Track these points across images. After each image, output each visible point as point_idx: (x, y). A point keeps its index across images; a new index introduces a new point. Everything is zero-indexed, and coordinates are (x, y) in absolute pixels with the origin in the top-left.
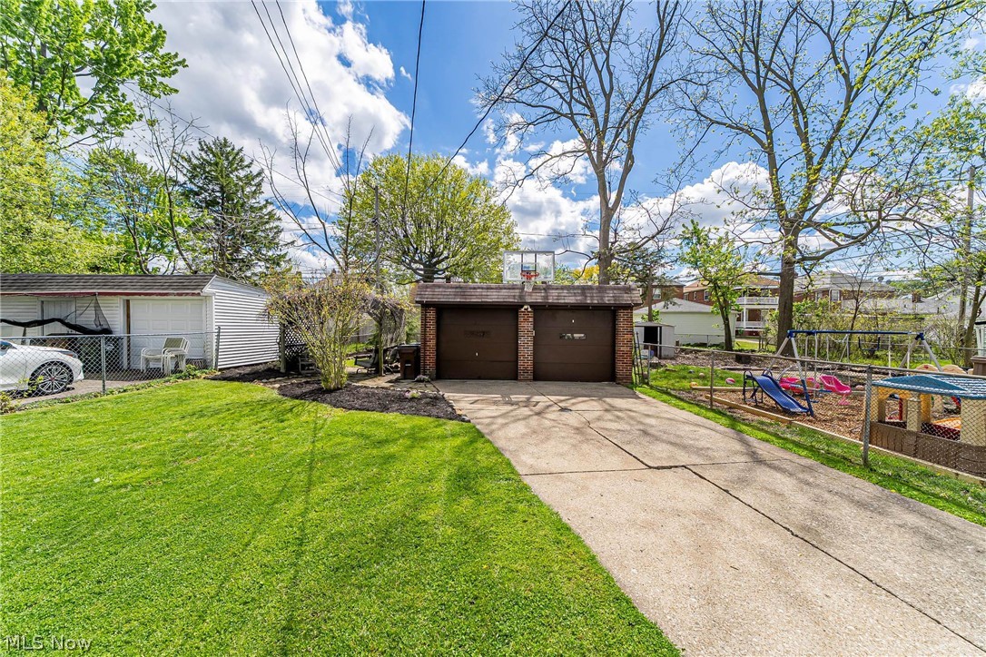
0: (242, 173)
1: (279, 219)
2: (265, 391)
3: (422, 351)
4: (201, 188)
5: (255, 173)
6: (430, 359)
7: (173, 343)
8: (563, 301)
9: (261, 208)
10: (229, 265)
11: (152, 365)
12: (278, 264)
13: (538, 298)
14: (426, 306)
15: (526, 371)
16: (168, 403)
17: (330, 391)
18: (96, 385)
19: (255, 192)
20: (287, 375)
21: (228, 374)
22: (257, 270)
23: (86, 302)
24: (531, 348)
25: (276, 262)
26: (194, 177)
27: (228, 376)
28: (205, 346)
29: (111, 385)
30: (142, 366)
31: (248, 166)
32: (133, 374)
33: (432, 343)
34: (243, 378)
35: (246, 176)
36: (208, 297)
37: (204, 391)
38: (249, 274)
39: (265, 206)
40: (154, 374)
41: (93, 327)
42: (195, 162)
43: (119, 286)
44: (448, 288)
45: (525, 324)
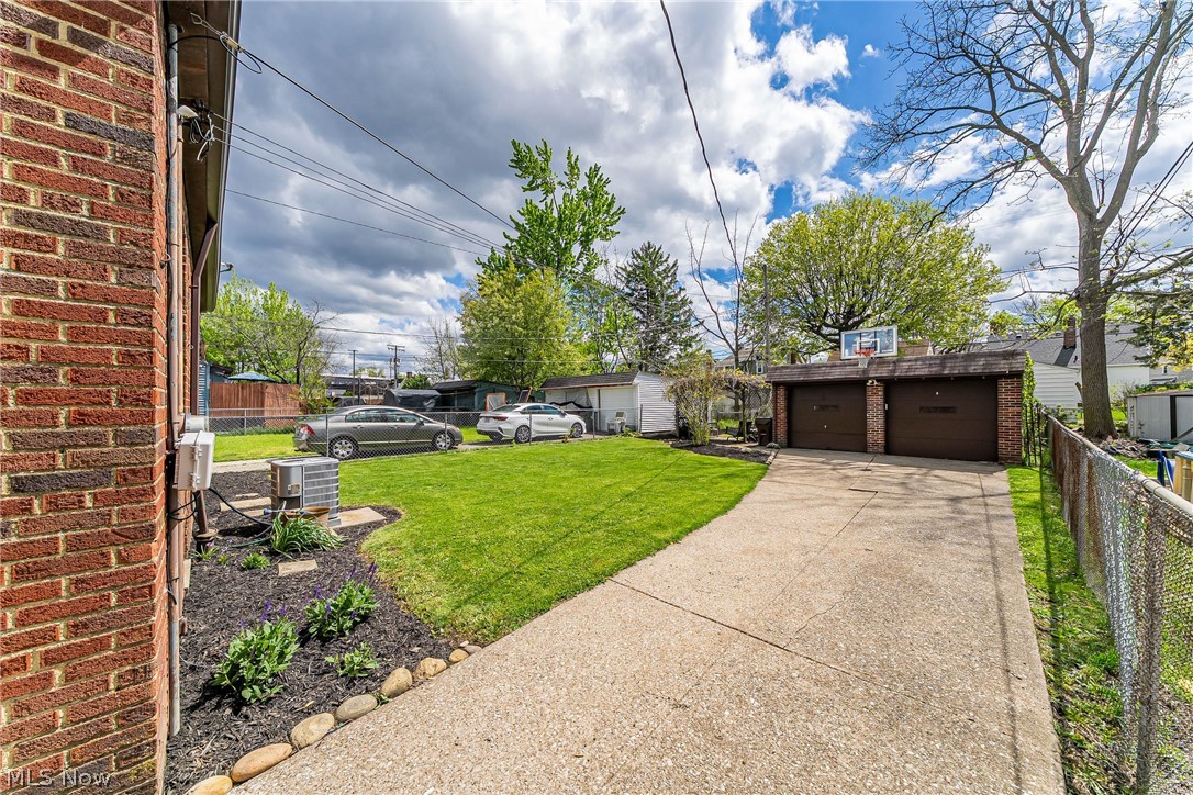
0: (661, 268)
1: (691, 302)
2: (665, 445)
3: (774, 422)
4: (633, 290)
5: (671, 265)
6: (781, 431)
7: (620, 414)
8: (912, 374)
9: (676, 296)
10: (650, 359)
11: (611, 427)
12: (690, 346)
13: (884, 372)
14: (776, 385)
15: (875, 444)
16: (619, 445)
17: (697, 446)
18: (591, 436)
19: (671, 283)
20: (680, 438)
21: (646, 435)
22: (673, 354)
23: (583, 391)
24: (881, 422)
25: (687, 343)
26: (629, 282)
27: (646, 436)
28: (635, 418)
29: (596, 437)
30: (606, 429)
31: (666, 261)
32: (600, 432)
33: (782, 416)
34: (653, 438)
35: (664, 271)
36: (636, 385)
37: (633, 441)
38: (667, 357)
39: (680, 292)
40: (612, 432)
41: (585, 405)
42: (629, 269)
43: (595, 382)
44: (795, 368)
45: (874, 398)
